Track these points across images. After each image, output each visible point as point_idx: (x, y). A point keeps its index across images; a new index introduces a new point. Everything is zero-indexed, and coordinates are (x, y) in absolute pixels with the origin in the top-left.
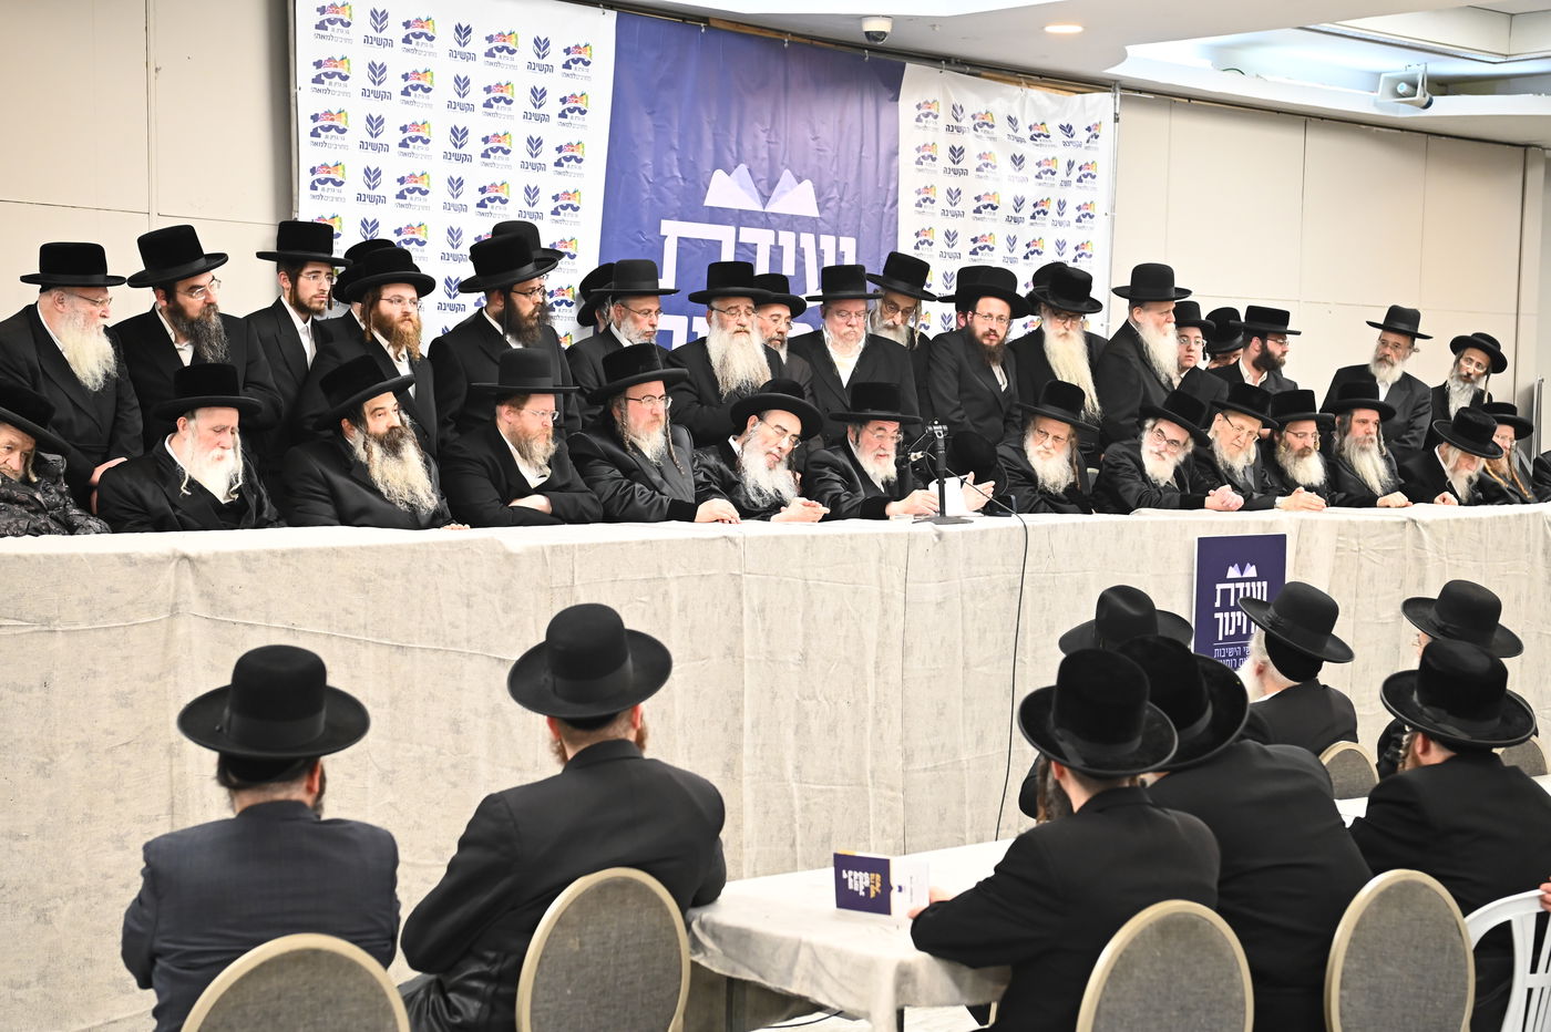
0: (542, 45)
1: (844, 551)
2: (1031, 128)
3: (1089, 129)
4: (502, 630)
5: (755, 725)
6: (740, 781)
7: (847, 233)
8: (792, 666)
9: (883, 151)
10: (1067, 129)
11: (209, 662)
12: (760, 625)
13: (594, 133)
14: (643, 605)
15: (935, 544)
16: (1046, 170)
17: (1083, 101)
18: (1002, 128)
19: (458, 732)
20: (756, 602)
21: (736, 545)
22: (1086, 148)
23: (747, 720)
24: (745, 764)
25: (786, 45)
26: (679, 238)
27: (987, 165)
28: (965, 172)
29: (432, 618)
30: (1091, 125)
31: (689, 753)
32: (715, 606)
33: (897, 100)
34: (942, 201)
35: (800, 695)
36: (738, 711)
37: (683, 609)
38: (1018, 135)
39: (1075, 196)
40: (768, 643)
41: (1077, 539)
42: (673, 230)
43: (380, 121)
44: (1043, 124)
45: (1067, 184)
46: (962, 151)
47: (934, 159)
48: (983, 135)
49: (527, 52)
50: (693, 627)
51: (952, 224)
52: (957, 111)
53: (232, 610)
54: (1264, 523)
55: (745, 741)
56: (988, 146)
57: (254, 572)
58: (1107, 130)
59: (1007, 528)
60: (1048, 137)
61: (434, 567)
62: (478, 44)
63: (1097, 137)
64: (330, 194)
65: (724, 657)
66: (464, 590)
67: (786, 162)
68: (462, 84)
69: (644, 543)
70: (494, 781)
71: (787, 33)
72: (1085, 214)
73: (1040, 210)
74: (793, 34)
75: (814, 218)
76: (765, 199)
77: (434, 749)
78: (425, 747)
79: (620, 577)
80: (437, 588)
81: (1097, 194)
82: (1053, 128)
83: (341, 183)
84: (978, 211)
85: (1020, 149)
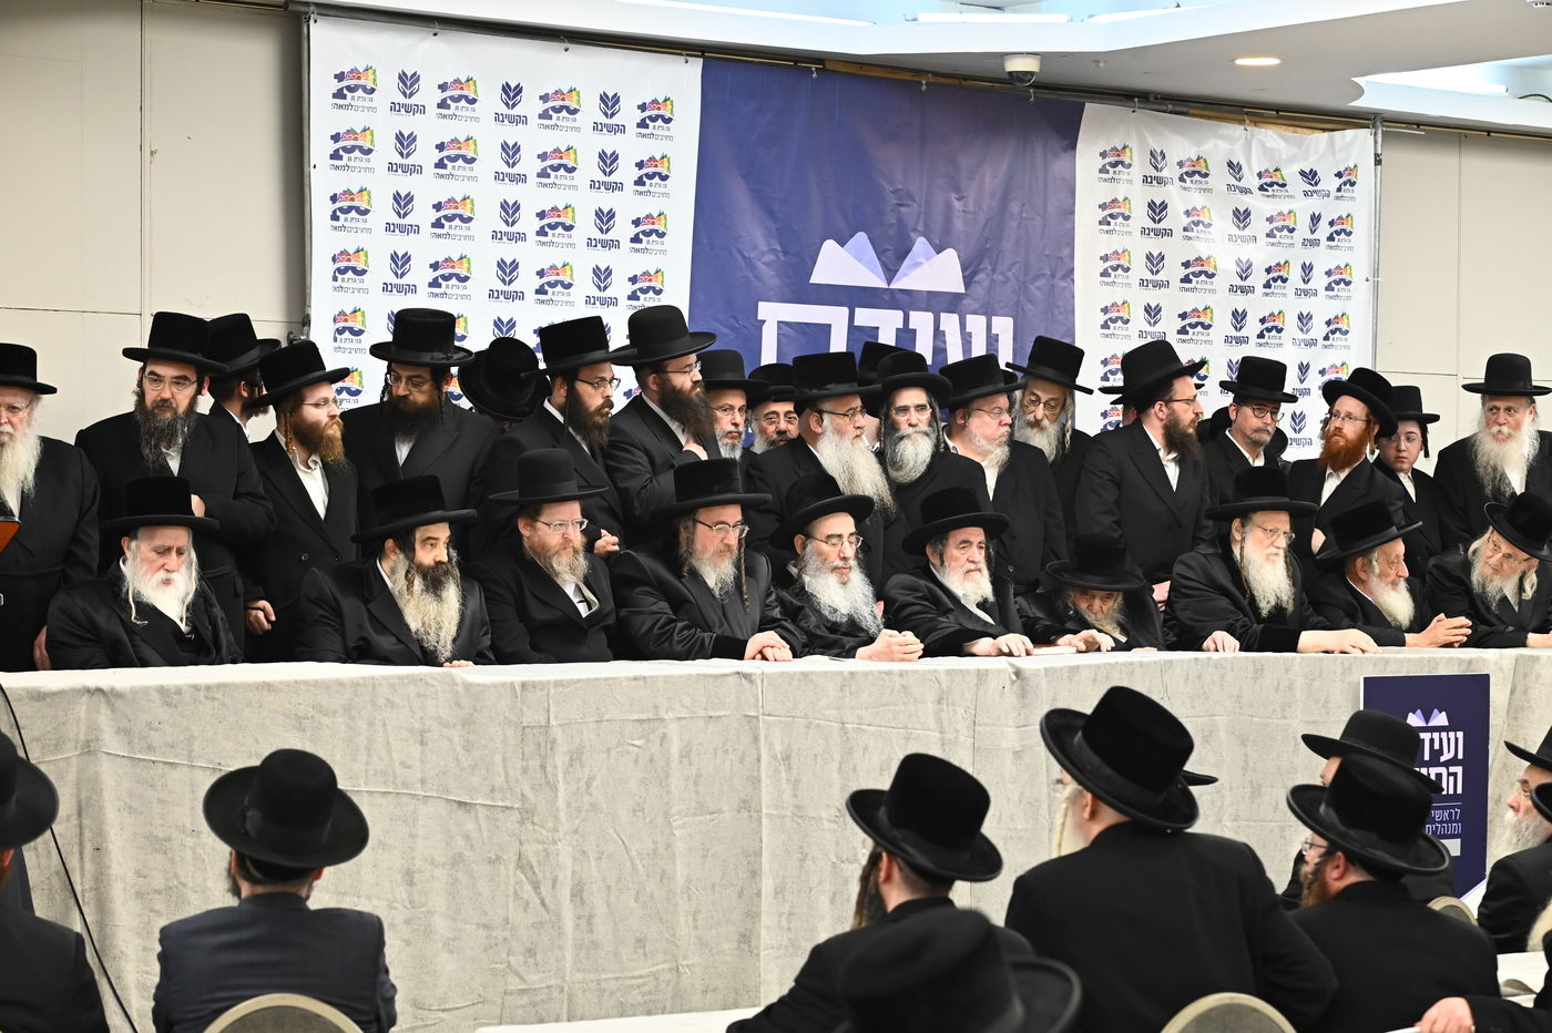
0: (610, 103)
1: (893, 691)
2: (1260, 175)
3: (1339, 175)
4: (462, 769)
5: (779, 891)
6: (758, 955)
7: (1001, 312)
8: (825, 822)
9: (1052, 210)
10: (1310, 176)
11: (126, 803)
12: (784, 775)
13: (678, 203)
14: (636, 749)
15: (1013, 682)
16: (1281, 227)
17: (1331, 142)
18: (1220, 177)
19: (411, 883)
20: (778, 748)
21: (751, 682)
22: (1337, 198)
23: (767, 884)
24: (764, 933)
25: (924, 88)
26: (779, 322)
27: (1197, 224)
28: (1168, 233)
29: (381, 759)
30: (1342, 169)
31: (695, 920)
32: (726, 752)
33: (1074, 147)
34: (1140, 269)
35: (837, 857)
36: (755, 874)
37: (685, 754)
38: (1242, 184)
39: (1323, 259)
40: (795, 796)
41: (1200, 677)
42: (773, 313)
43: (409, 198)
44: (1276, 170)
45: (1315, 243)
46: (1164, 206)
47: (1127, 218)
48: (1192, 186)
49: (591, 111)
50: (698, 776)
51: (1153, 297)
52: (1157, 158)
53: (150, 748)
54: (1460, 662)
55: (764, 908)
56: (1197, 199)
57: (175, 706)
58: (1366, 175)
59: (1105, 664)
60: (1284, 185)
61: (381, 701)
62: (530, 106)
63: (1353, 184)
64: (351, 285)
65: (739, 811)
66: (417, 725)
67: (920, 228)
68: (511, 152)
69: (635, 679)
70: (455, 939)
71: (929, 72)
72: (1339, 280)
73: (1276, 276)
74: (935, 74)
75: (958, 294)
76: (890, 274)
77: (386, 903)
78: (375, 902)
79: (606, 717)
80: (384, 725)
81: (1356, 254)
82: (1291, 173)
83: (363, 272)
84: (1186, 280)
85: (1244, 202)
